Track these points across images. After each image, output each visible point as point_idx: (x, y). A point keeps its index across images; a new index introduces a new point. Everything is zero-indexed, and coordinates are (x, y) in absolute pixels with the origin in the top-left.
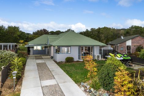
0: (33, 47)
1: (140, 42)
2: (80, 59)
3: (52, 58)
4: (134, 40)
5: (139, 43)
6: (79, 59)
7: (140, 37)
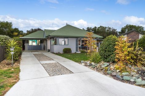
0: (28, 43)
1: (135, 37)
2: (78, 51)
3: (49, 51)
4: (129, 35)
5: (133, 38)
6: (76, 51)
7: (135, 32)
